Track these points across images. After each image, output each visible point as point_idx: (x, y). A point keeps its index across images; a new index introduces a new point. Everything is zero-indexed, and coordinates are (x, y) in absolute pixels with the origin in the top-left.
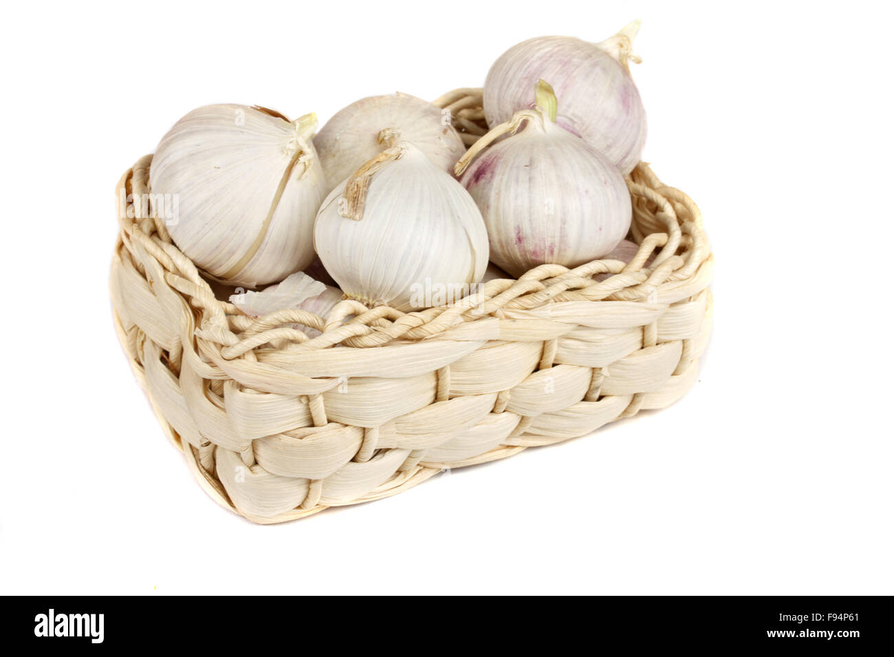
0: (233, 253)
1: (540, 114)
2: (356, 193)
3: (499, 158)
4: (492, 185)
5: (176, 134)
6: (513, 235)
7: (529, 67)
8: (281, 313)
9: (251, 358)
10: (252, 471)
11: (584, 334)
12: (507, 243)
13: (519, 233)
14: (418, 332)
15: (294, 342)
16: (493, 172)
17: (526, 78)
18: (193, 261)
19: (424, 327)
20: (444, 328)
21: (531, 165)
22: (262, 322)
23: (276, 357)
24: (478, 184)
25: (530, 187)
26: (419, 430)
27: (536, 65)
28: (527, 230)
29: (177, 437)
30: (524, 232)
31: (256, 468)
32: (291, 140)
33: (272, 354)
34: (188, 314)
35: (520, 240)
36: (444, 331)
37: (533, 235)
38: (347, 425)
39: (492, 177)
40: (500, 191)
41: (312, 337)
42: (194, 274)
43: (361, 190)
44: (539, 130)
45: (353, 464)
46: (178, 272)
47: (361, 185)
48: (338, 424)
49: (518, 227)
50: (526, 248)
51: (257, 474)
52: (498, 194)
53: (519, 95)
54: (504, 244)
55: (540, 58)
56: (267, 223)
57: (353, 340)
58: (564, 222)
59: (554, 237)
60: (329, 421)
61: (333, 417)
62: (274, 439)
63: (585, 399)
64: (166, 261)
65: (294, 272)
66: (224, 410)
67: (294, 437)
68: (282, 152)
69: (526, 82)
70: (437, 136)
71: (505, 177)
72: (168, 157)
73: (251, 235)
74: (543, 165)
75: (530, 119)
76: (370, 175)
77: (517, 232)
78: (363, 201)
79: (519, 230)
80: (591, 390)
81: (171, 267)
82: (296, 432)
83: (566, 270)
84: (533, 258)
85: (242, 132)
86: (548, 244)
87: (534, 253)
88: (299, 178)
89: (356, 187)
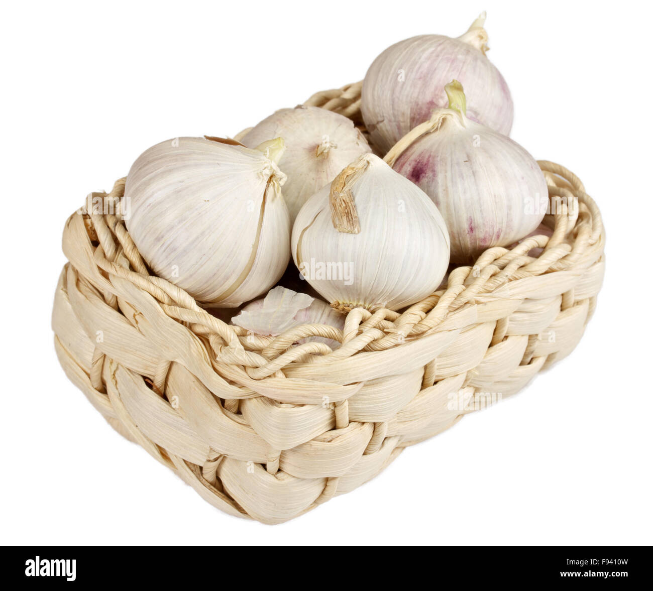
0: (227, 279)
1: (458, 112)
2: (346, 208)
3: (434, 157)
4: (438, 183)
5: (153, 174)
6: (466, 226)
7: (419, 68)
8: (300, 328)
9: (281, 375)
10: (277, 478)
11: (529, 306)
12: (459, 234)
13: (471, 223)
14: (419, 328)
15: (320, 354)
16: (433, 171)
17: (420, 78)
18: (186, 290)
19: (423, 322)
20: (439, 321)
21: (469, 160)
22: (282, 340)
23: (305, 370)
24: (420, 183)
25: (475, 180)
26: (414, 416)
27: (426, 65)
28: (478, 220)
29: (164, 454)
30: (476, 221)
31: (280, 475)
32: (266, 165)
33: (300, 369)
35: (472, 229)
37: (484, 224)
38: (363, 423)
39: (434, 175)
40: (447, 187)
41: (334, 348)
42: (191, 303)
43: (350, 204)
44: (459, 126)
45: (365, 456)
46: (173, 302)
47: (348, 200)
48: (356, 423)
49: (470, 217)
50: (477, 237)
51: (283, 480)
52: (446, 190)
53: (415, 95)
54: (456, 235)
55: (428, 59)
56: (256, 247)
57: (372, 345)
58: (509, 208)
59: (502, 223)
60: (350, 422)
61: (353, 418)
62: (305, 446)
63: (522, 364)
64: (160, 295)
65: (273, 287)
66: (248, 426)
67: (324, 442)
68: (259, 178)
69: (420, 83)
70: (355, 142)
71: (449, 174)
72: (151, 196)
73: (243, 259)
74: (480, 158)
75: (449, 117)
76: (349, 190)
77: (469, 223)
79: (471, 221)
80: (526, 355)
81: (166, 300)
82: (324, 436)
83: (505, 250)
84: (482, 244)
85: (218, 164)
86: (496, 230)
87: (484, 240)
88: (273, 200)
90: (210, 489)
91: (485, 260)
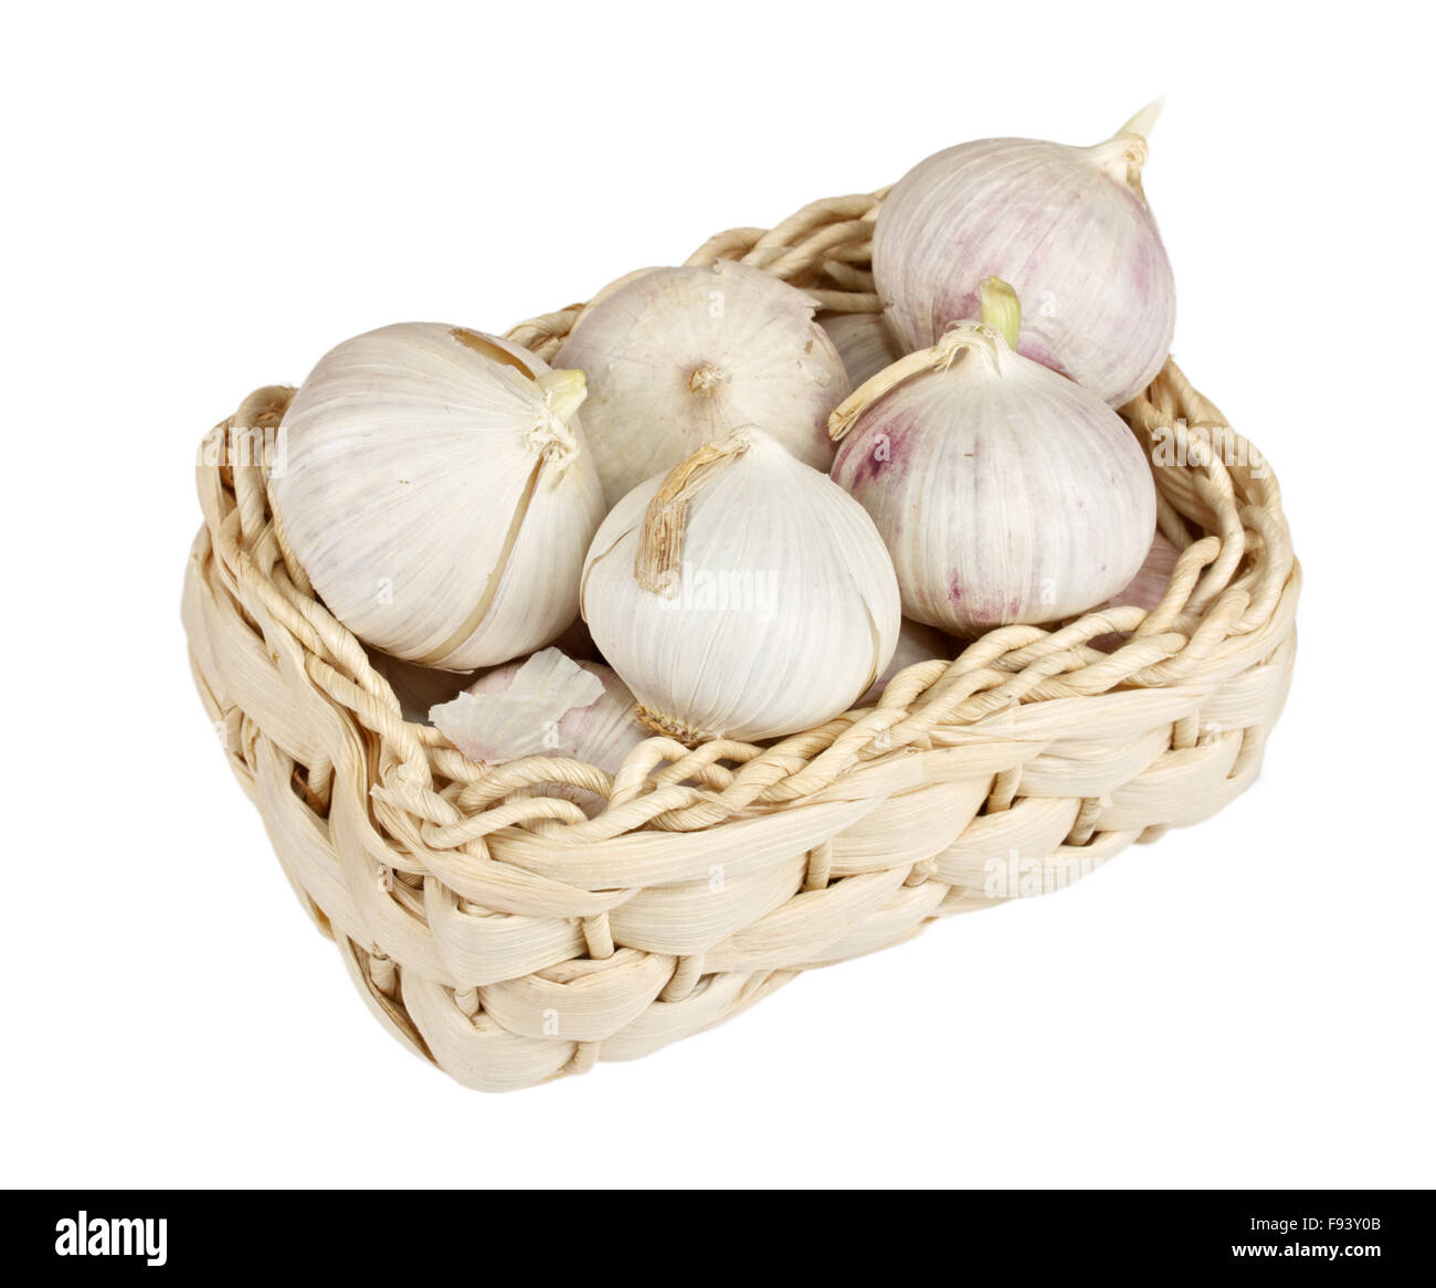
0: (434, 631)
1: (991, 342)
2: (665, 539)
3: (916, 432)
4: (907, 489)
5: (321, 407)
6: (945, 585)
7: (963, 221)
8: (530, 766)
9: (480, 850)
10: (474, 1023)
11: (1067, 748)
12: (933, 595)
13: (956, 581)
14: (778, 792)
15: (561, 822)
16: (905, 462)
17: (960, 243)
18: (357, 637)
19: (789, 783)
20: (825, 784)
21: (976, 453)
23: (523, 849)
24: (879, 479)
25: (976, 500)
26: (776, 943)
27: (977, 218)
28: (970, 577)
29: (323, 919)
30: (965, 580)
31: (480, 1019)
32: (539, 423)
33: (516, 844)
34: (353, 744)
35: (957, 592)
36: (825, 787)
37: (981, 587)
38: (648, 953)
39: (904, 471)
40: (920, 503)
41: (590, 817)
43: (673, 535)
44: (989, 370)
45: (660, 1005)
46: (329, 660)
47: (673, 524)
48: (632, 952)
49: (955, 570)
50: (968, 606)
51: (484, 1030)
52: (917, 508)
53: (945, 275)
54: (927, 597)
55: (985, 203)
56: (495, 579)
57: (665, 818)
58: (1038, 562)
59: (1021, 589)
60: (617, 947)
61: (623, 940)
62: (518, 983)
63: (1067, 842)
64: (307, 637)
65: (542, 648)
66: (422, 920)
67: (556, 981)
68: (523, 445)
69: (957, 251)
70: (795, 361)
71: (930, 475)
72: (308, 451)
73: (467, 598)
74: (999, 454)
75: (970, 347)
76: (687, 501)
77: (952, 580)
78: (678, 560)
79: (955, 578)
80: (1076, 826)
81: (318, 649)
82: (559, 970)
83: (1038, 633)
84: (980, 620)
85: (446, 408)
86: (1008, 599)
87: (982, 614)
88: (554, 486)
89: (663, 530)
90: (381, 1003)
91: (978, 655)
